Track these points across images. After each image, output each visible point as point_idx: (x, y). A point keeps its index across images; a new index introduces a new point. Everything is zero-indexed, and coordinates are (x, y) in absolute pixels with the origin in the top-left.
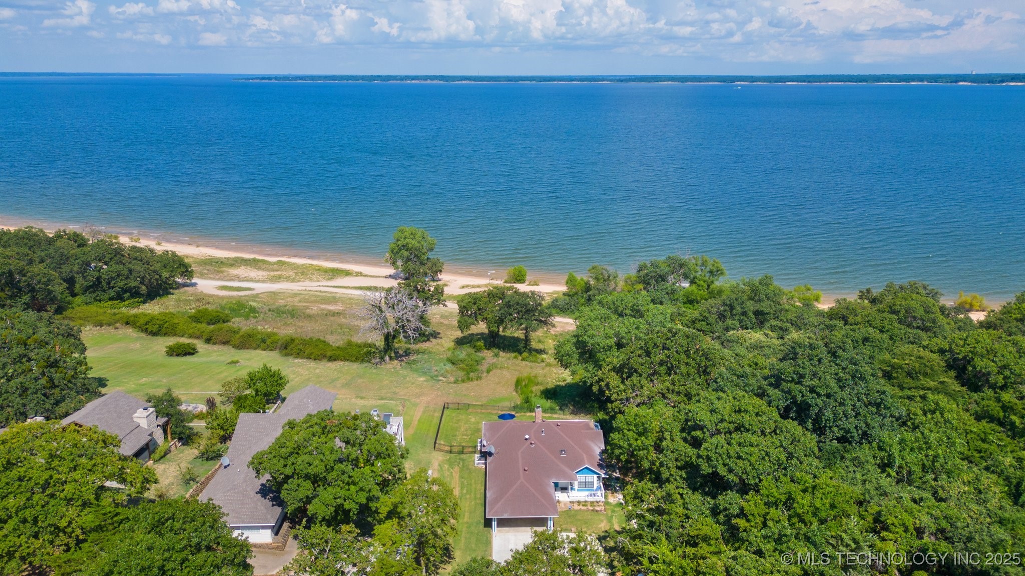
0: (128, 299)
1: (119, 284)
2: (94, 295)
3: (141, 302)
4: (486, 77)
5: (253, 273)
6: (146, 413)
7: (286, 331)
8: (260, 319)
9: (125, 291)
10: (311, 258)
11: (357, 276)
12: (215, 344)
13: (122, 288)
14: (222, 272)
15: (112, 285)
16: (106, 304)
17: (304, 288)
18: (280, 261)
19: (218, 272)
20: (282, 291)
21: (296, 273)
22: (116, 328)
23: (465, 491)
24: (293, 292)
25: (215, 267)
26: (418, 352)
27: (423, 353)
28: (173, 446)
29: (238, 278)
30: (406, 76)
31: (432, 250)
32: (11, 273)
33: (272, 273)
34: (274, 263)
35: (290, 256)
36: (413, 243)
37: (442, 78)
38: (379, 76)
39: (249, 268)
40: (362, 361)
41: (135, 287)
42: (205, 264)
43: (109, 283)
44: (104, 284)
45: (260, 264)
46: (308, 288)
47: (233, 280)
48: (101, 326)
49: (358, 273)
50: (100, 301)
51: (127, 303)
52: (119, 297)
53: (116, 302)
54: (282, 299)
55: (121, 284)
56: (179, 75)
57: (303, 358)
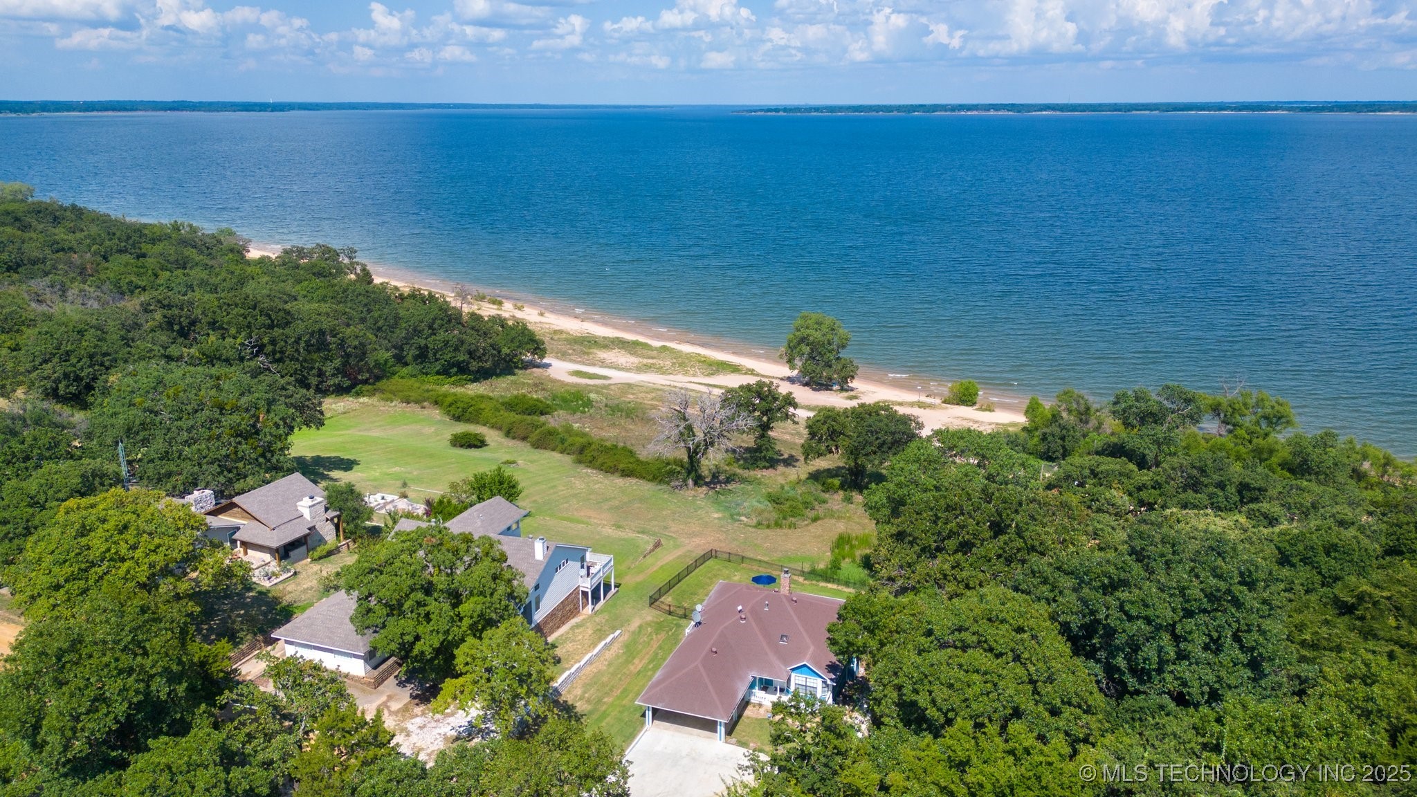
0: (454, 375)
1: (445, 357)
2: (420, 367)
3: (470, 380)
4: (1080, 105)
5: (623, 358)
6: (310, 502)
7: (606, 433)
8: (588, 414)
9: (453, 365)
10: (703, 345)
11: (746, 374)
12: (514, 438)
13: (449, 362)
14: (588, 354)
15: (438, 356)
16: (431, 379)
17: (668, 383)
18: (664, 348)
19: (585, 353)
20: (642, 384)
21: (674, 364)
22: (423, 407)
23: (650, 667)
24: (655, 386)
25: (586, 345)
26: (744, 480)
27: (750, 482)
28: (345, 546)
29: (603, 364)
30: (960, 105)
31: (844, 347)
32: (322, 332)
33: (645, 361)
34: (656, 349)
35: (681, 341)
36: (816, 335)
37: (1012, 107)
38: (921, 106)
39: (622, 352)
40: (661, 482)
41: (463, 361)
42: (575, 342)
43: (435, 355)
44: (431, 355)
45: (638, 349)
46: (673, 383)
47: (594, 365)
48: (408, 403)
49: (749, 370)
50: (427, 374)
51: (453, 379)
52: (445, 372)
53: (441, 377)
54: (633, 394)
55: (448, 357)
56: (672, 107)
57: (594, 468)
